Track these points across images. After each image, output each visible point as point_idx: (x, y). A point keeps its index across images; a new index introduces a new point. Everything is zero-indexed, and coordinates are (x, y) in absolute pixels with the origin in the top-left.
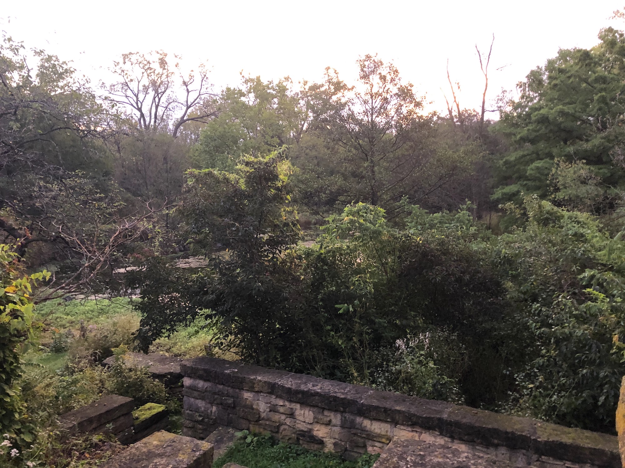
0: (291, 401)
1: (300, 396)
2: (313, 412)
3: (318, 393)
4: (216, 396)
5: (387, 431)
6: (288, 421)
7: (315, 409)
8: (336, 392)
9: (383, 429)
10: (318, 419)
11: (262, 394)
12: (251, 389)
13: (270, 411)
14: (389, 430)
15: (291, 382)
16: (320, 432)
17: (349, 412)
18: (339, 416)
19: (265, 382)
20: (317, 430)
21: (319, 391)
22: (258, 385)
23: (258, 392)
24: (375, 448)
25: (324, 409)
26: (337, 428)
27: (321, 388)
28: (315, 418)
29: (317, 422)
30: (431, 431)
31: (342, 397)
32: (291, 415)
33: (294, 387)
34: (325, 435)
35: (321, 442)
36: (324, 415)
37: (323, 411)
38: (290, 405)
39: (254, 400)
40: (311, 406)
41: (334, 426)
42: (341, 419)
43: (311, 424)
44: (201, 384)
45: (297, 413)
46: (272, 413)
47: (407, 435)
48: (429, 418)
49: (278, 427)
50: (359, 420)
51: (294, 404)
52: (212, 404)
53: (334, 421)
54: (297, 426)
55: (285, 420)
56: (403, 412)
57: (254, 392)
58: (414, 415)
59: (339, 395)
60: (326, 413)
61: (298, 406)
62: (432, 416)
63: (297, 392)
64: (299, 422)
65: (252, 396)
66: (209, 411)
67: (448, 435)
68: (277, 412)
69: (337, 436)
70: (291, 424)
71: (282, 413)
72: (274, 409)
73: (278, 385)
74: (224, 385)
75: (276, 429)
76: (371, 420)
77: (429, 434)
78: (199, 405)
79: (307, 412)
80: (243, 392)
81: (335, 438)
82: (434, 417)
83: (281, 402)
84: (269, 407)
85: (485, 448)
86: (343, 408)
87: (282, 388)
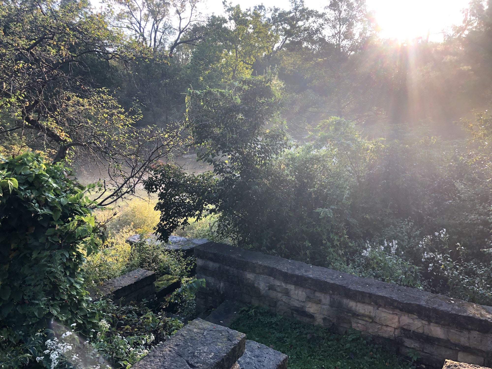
0: (286, 283)
1: (295, 279)
2: (306, 292)
3: (310, 278)
5: (370, 312)
6: (284, 299)
7: (308, 290)
8: (326, 278)
9: (366, 310)
10: (310, 298)
11: (262, 275)
12: (253, 271)
13: (269, 289)
14: (372, 311)
15: (287, 267)
16: (311, 308)
17: (337, 295)
18: (328, 297)
19: (266, 267)
20: (309, 307)
21: (311, 276)
22: (259, 268)
23: (259, 274)
24: (359, 325)
25: (315, 291)
26: (326, 306)
27: (312, 274)
28: (308, 297)
29: (310, 301)
30: (410, 315)
31: (332, 282)
32: (287, 294)
33: (290, 272)
34: (316, 312)
35: (311, 316)
36: (314, 296)
37: (314, 293)
38: (286, 286)
39: (255, 280)
40: (304, 288)
41: (324, 304)
42: (330, 300)
43: (303, 302)
44: (211, 264)
45: (292, 292)
46: (271, 291)
47: (388, 316)
48: (410, 304)
49: (276, 303)
50: (345, 301)
51: (289, 285)
52: (220, 280)
53: (323, 301)
54: (291, 303)
55: (281, 297)
56: (386, 298)
57: (255, 273)
58: (396, 301)
59: (328, 280)
60: (318, 294)
61: (293, 287)
62: (412, 303)
63: (293, 276)
64: (294, 300)
65: (253, 277)
66: (218, 286)
67: (426, 319)
68: (275, 290)
69: (325, 313)
70: (286, 301)
71: (279, 292)
72: (271, 288)
73: (277, 270)
74: (230, 266)
75: (274, 303)
76: (357, 302)
77: (408, 317)
78: (210, 281)
79: (300, 293)
80: (246, 273)
81: (324, 315)
82: (414, 304)
83: (278, 283)
84: (269, 286)
85: (459, 331)
86: (332, 291)
87: (280, 272)
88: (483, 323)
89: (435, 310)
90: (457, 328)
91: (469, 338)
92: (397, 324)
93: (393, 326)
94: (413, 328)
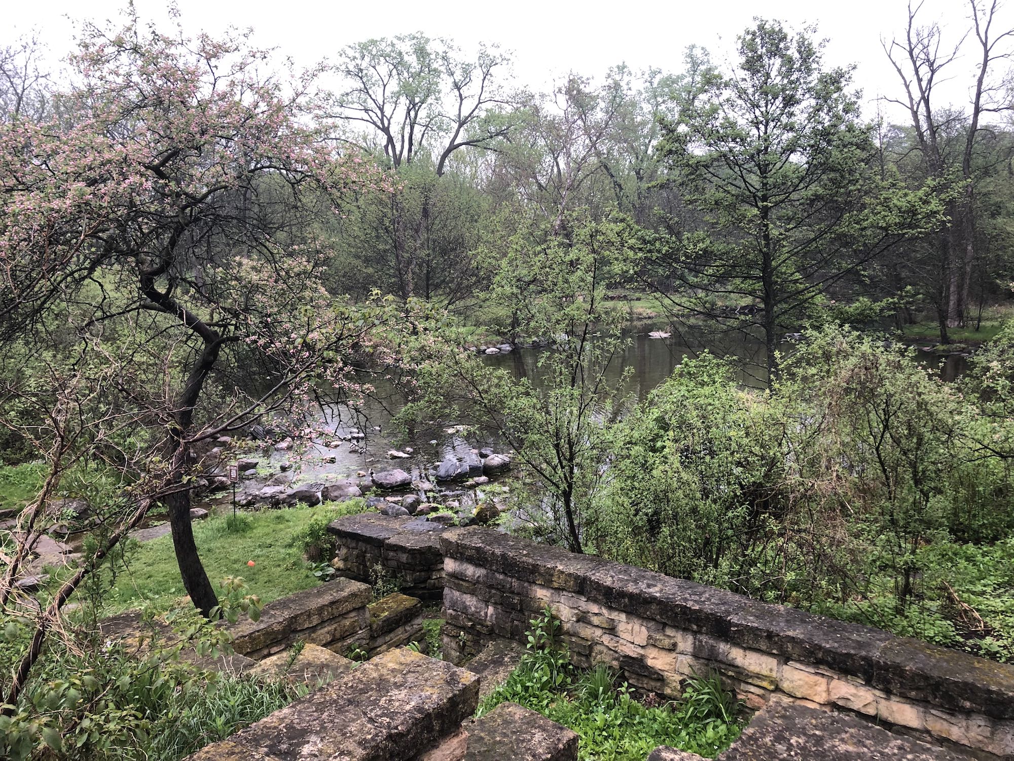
0: (610, 608)
1: (626, 600)
2: (648, 629)
3: (655, 598)
4: (493, 591)
5: (771, 670)
6: (606, 639)
7: (651, 624)
8: (686, 600)
9: (764, 666)
10: (656, 640)
11: (565, 593)
12: (547, 584)
13: (578, 621)
14: (775, 668)
15: (612, 577)
16: (658, 661)
17: (707, 634)
18: (690, 638)
19: (570, 575)
20: (654, 658)
21: (658, 595)
22: (559, 578)
23: (559, 590)
24: (750, 695)
25: (665, 625)
26: (687, 657)
27: (661, 591)
28: (650, 637)
29: (655, 646)
30: (849, 677)
31: (697, 607)
32: (611, 630)
33: (617, 585)
34: (667, 667)
35: (660, 678)
36: (665, 635)
37: (663, 629)
38: (610, 614)
39: (552, 602)
40: (643, 618)
41: (682, 653)
42: (694, 643)
43: (643, 647)
44: (470, 570)
45: (621, 627)
46: (580, 624)
47: (807, 679)
48: (848, 654)
49: (591, 648)
50: (723, 647)
51: (616, 613)
52: (486, 602)
53: (681, 646)
54: (620, 648)
55: (601, 637)
56: (802, 641)
57: (552, 588)
58: (820, 648)
59: (690, 604)
60: (669, 632)
61: (623, 617)
62: (852, 652)
63: (622, 594)
64: (625, 642)
65: (548, 594)
66: (482, 613)
67: (881, 686)
68: (590, 623)
69: (687, 671)
70: (611, 645)
71: (597, 626)
72: (583, 618)
73: (591, 582)
74: (506, 574)
75: (587, 650)
76: (745, 649)
77: (847, 681)
78: (468, 604)
79: (637, 627)
80: (535, 588)
81: (682, 674)
82: (855, 655)
83: (594, 608)
84: (576, 614)
85: (948, 713)
86: (698, 626)
87: (598, 586)
88: (995, 696)
89: (898, 670)
90: (942, 706)
91: (967, 728)
92: (824, 695)
93: (817, 699)
94: (857, 705)
